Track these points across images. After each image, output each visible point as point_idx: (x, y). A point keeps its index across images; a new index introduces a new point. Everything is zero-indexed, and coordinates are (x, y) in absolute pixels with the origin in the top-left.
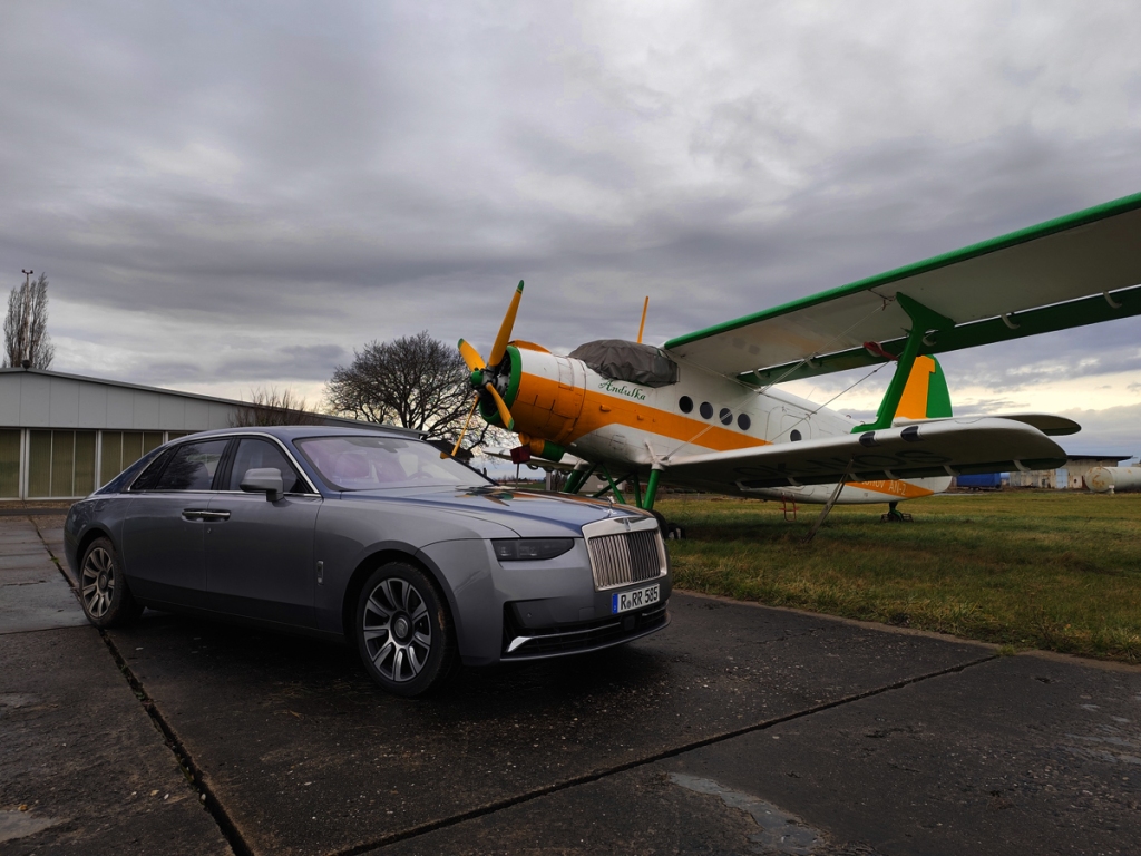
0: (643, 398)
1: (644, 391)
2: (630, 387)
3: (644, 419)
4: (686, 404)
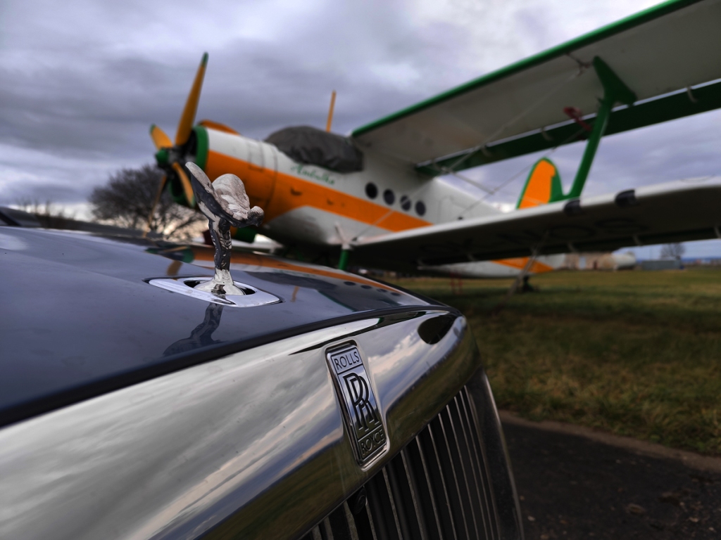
0: (332, 182)
1: (334, 177)
2: (320, 172)
3: (334, 202)
4: (371, 191)
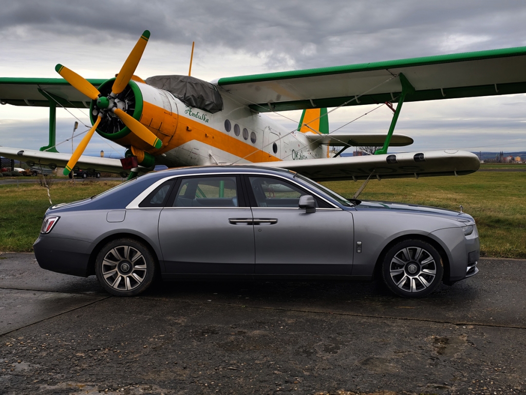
1: (208, 116)
2: (201, 113)
3: (208, 137)
4: (227, 126)
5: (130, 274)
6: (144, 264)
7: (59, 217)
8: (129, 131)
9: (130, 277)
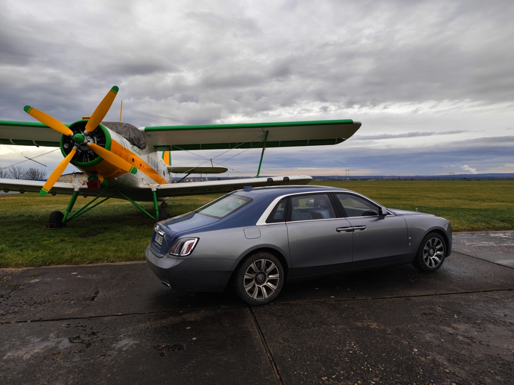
0: (141, 155)
1: (140, 152)
3: (142, 166)
5: (265, 284)
6: (277, 273)
7: (199, 239)
8: (102, 159)
9: (265, 287)
